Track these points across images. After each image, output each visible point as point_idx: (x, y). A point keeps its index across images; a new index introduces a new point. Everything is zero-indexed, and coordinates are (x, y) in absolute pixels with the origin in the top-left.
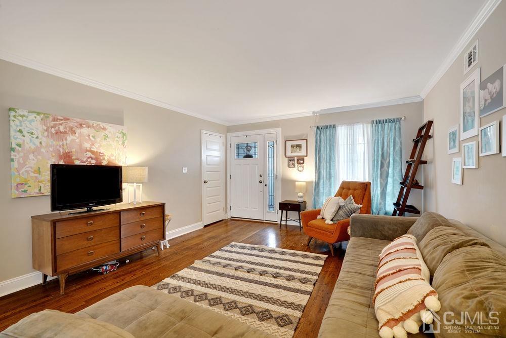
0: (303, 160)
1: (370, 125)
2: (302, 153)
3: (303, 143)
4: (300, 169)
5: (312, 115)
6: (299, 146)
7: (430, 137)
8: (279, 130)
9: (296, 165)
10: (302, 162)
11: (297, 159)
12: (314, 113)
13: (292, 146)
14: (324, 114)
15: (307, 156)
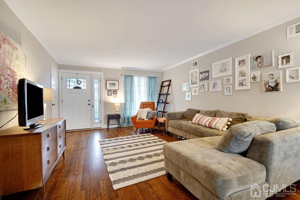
0: (117, 92)
1: (147, 78)
2: (116, 88)
3: (116, 83)
4: (115, 96)
5: (121, 68)
6: (114, 84)
7: (170, 85)
8: (101, 73)
9: (113, 94)
10: (116, 93)
11: (113, 91)
12: (122, 68)
13: (110, 84)
14: (127, 69)
15: (118, 90)
